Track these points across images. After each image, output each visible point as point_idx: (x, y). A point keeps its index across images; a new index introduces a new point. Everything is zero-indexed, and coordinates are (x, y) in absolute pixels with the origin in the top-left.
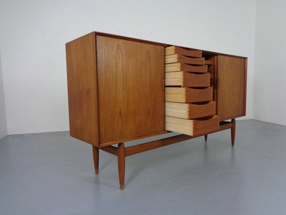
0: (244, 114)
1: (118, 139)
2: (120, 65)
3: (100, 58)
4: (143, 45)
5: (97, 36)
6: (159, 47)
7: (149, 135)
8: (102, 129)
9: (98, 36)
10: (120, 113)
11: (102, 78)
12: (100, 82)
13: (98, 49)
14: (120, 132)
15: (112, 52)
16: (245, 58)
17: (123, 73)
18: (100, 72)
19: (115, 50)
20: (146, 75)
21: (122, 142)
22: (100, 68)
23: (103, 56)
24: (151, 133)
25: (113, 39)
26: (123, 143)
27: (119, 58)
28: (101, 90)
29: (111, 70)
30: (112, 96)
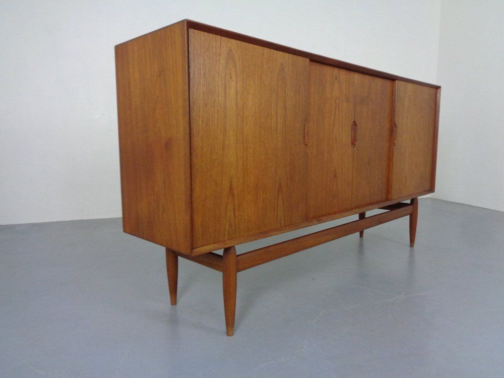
0: (431, 189)
1: (226, 237)
2: (232, 92)
3: (196, 75)
4: (273, 54)
5: (189, 29)
6: (301, 59)
7: (280, 230)
8: (198, 220)
9: (192, 30)
10: (231, 189)
11: (199, 117)
12: (194, 126)
13: (191, 56)
14: (231, 225)
15: (218, 63)
16: (437, 88)
17: (237, 108)
18: (194, 104)
19: (223, 61)
20: (276, 113)
21: (233, 245)
22: (195, 97)
23: (202, 71)
24: (283, 225)
25: (219, 37)
26: (234, 247)
27: (231, 78)
28: (197, 142)
29: (215, 101)
30: (217, 154)
